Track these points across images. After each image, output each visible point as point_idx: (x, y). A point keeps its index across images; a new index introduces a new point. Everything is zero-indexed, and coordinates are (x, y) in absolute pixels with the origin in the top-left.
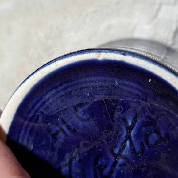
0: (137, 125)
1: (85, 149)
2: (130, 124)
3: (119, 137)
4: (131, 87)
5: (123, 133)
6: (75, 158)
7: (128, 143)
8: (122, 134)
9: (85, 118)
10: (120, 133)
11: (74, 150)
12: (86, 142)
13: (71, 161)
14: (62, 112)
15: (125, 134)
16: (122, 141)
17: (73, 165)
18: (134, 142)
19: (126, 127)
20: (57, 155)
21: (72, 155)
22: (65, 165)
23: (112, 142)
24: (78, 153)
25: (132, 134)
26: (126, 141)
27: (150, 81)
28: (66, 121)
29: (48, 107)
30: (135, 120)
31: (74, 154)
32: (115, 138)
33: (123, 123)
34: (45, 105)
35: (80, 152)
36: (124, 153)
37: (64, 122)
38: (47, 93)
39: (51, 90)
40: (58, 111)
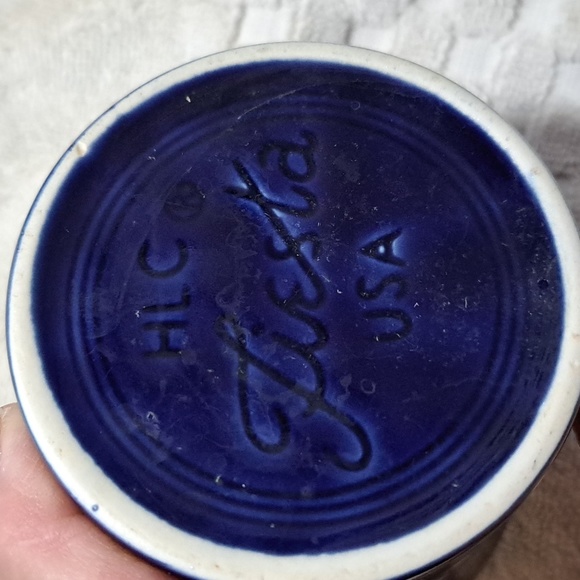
0: (253, 175)
1: (238, 303)
2: (244, 186)
3: (255, 221)
4: (177, 139)
5: (252, 209)
6: (243, 336)
7: (278, 213)
8: (255, 214)
9: (175, 261)
10: (249, 215)
11: (224, 328)
12: (224, 291)
13: (242, 349)
14: (131, 299)
15: (258, 207)
16: (266, 221)
17: (253, 351)
18: (283, 201)
19: (244, 197)
20: (210, 371)
21: (231, 338)
22: (242, 369)
23: (256, 241)
24: (235, 322)
25: (265, 195)
26: (272, 215)
27: (189, 100)
28: (154, 303)
29: (96, 320)
30: (243, 173)
31: (233, 334)
32: (253, 230)
33: (234, 197)
34: (89, 322)
35: (237, 318)
36: (294, 233)
37: (153, 308)
38: (68, 300)
39: (69, 288)
40: (120, 306)
